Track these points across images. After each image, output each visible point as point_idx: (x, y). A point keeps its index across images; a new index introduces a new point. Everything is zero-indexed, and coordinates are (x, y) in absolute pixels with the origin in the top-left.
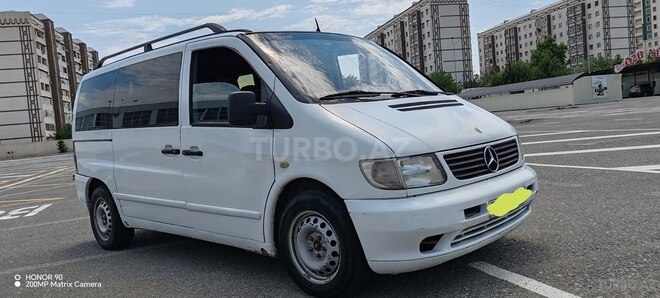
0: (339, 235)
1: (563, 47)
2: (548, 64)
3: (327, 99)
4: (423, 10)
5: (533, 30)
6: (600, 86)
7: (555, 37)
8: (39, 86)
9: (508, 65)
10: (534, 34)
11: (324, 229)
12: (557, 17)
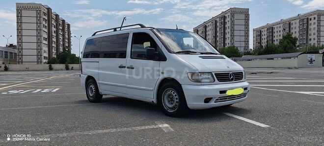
0: (179, 96)
1: (296, 39)
2: (286, 47)
3: (179, 53)
4: (227, 15)
5: (282, 29)
6: (311, 59)
7: (292, 33)
8: (42, 39)
9: (267, 45)
10: (281, 31)
11: (174, 94)
12: (294, 24)
